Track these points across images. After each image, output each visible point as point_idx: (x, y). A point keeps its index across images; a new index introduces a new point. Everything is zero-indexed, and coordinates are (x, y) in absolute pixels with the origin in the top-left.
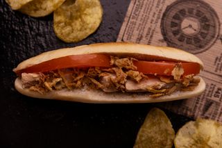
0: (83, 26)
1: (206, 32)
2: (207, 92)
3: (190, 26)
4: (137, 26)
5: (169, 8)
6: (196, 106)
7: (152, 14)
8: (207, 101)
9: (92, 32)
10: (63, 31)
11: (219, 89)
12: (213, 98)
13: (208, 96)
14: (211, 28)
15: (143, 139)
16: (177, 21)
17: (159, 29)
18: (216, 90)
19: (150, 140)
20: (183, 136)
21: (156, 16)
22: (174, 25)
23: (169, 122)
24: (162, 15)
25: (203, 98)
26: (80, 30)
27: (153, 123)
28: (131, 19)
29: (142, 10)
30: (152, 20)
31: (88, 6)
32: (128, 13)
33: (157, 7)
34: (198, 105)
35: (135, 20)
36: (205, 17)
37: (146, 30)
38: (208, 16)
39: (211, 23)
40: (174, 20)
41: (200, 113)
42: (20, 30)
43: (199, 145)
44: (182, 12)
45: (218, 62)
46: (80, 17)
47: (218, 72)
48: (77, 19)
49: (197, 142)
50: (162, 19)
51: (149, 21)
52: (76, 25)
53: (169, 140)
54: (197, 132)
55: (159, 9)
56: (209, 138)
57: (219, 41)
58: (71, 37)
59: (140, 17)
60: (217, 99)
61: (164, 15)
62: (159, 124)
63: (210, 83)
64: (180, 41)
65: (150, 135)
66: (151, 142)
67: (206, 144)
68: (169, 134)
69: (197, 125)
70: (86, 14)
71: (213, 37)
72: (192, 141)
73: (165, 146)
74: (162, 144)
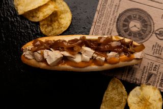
0: (59, 26)
1: (145, 29)
2: (149, 68)
3: (135, 26)
4: (101, 28)
5: (121, 15)
6: (142, 77)
7: (110, 19)
8: (149, 73)
9: (65, 29)
10: (47, 30)
11: (156, 66)
12: (152, 71)
13: (149, 70)
14: (148, 26)
15: (107, 99)
16: (126, 23)
17: (115, 29)
18: (154, 66)
19: (112, 99)
20: (133, 96)
21: (113, 20)
22: (124, 25)
23: (124, 87)
24: (116, 20)
25: (146, 72)
26: (58, 29)
27: (113, 88)
28: (97, 24)
29: (104, 18)
30: (111, 24)
31: (62, 13)
32: (95, 20)
33: (113, 15)
34: (143, 76)
35: (99, 24)
36: (144, 20)
37: (107, 30)
38: (146, 19)
39: (149, 23)
40: (124, 23)
41: (145, 82)
42: (25, 32)
43: (143, 102)
44: (129, 17)
45: (154, 48)
46: (57, 20)
47: (155, 55)
48: (55, 22)
49: (142, 100)
50: (117, 22)
51: (108, 24)
52: (54, 25)
53: (124, 99)
54: (141, 93)
55: (114, 16)
56: (149, 97)
57: (154, 35)
58: (52, 33)
59: (102, 22)
60: (155, 72)
61: (118, 20)
62: (117, 88)
63: (150, 62)
64: (129, 36)
65: (111, 96)
66: (112, 101)
67: (148, 101)
68: (124, 95)
69: (141, 89)
70: (61, 18)
71: (150, 32)
72: (139, 100)
73: (122, 103)
74: (120, 102)
